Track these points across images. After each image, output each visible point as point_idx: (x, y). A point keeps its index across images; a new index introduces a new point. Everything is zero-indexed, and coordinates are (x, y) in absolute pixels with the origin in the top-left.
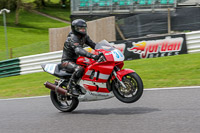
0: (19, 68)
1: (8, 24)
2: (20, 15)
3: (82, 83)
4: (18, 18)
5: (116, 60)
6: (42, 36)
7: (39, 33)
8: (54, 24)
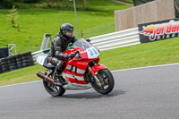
1: (78, 9)
3: (64, 75)
4: (86, 3)
5: (90, 57)
6: (108, 18)
7: (105, 16)
8: (116, 7)
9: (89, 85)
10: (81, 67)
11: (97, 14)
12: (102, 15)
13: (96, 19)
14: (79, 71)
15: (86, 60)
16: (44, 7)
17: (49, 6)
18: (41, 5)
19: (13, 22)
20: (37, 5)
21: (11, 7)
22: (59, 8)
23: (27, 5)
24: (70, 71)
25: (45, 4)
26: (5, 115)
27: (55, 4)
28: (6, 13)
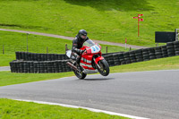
5: (93, 52)
9: (96, 70)
10: (89, 59)
14: (88, 61)
15: (90, 54)
24: (83, 62)
26: (167, 98)
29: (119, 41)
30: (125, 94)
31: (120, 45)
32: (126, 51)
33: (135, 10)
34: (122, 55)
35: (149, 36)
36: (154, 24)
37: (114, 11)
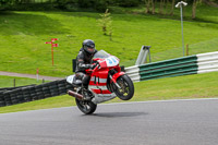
0: (197, 66)
1: (185, 19)
2: (197, 8)
3: (90, 88)
4: (195, 11)
5: (109, 65)
9: (113, 94)
11: (208, 26)
12: (213, 27)
13: (207, 31)
14: (101, 81)
15: (106, 68)
16: (143, 14)
17: (149, 13)
18: (140, 11)
19: (104, 28)
20: (135, 10)
21: (104, 11)
22: (160, 16)
23: (124, 10)
25: (145, 10)
26: (88, 140)
27: (157, 11)
28: (97, 18)
29: (29, 72)
30: (38, 137)
31: (30, 77)
32: (38, 84)
33: (48, 33)
34: (33, 89)
35: (65, 65)
36: (72, 50)
37: (22, 35)
